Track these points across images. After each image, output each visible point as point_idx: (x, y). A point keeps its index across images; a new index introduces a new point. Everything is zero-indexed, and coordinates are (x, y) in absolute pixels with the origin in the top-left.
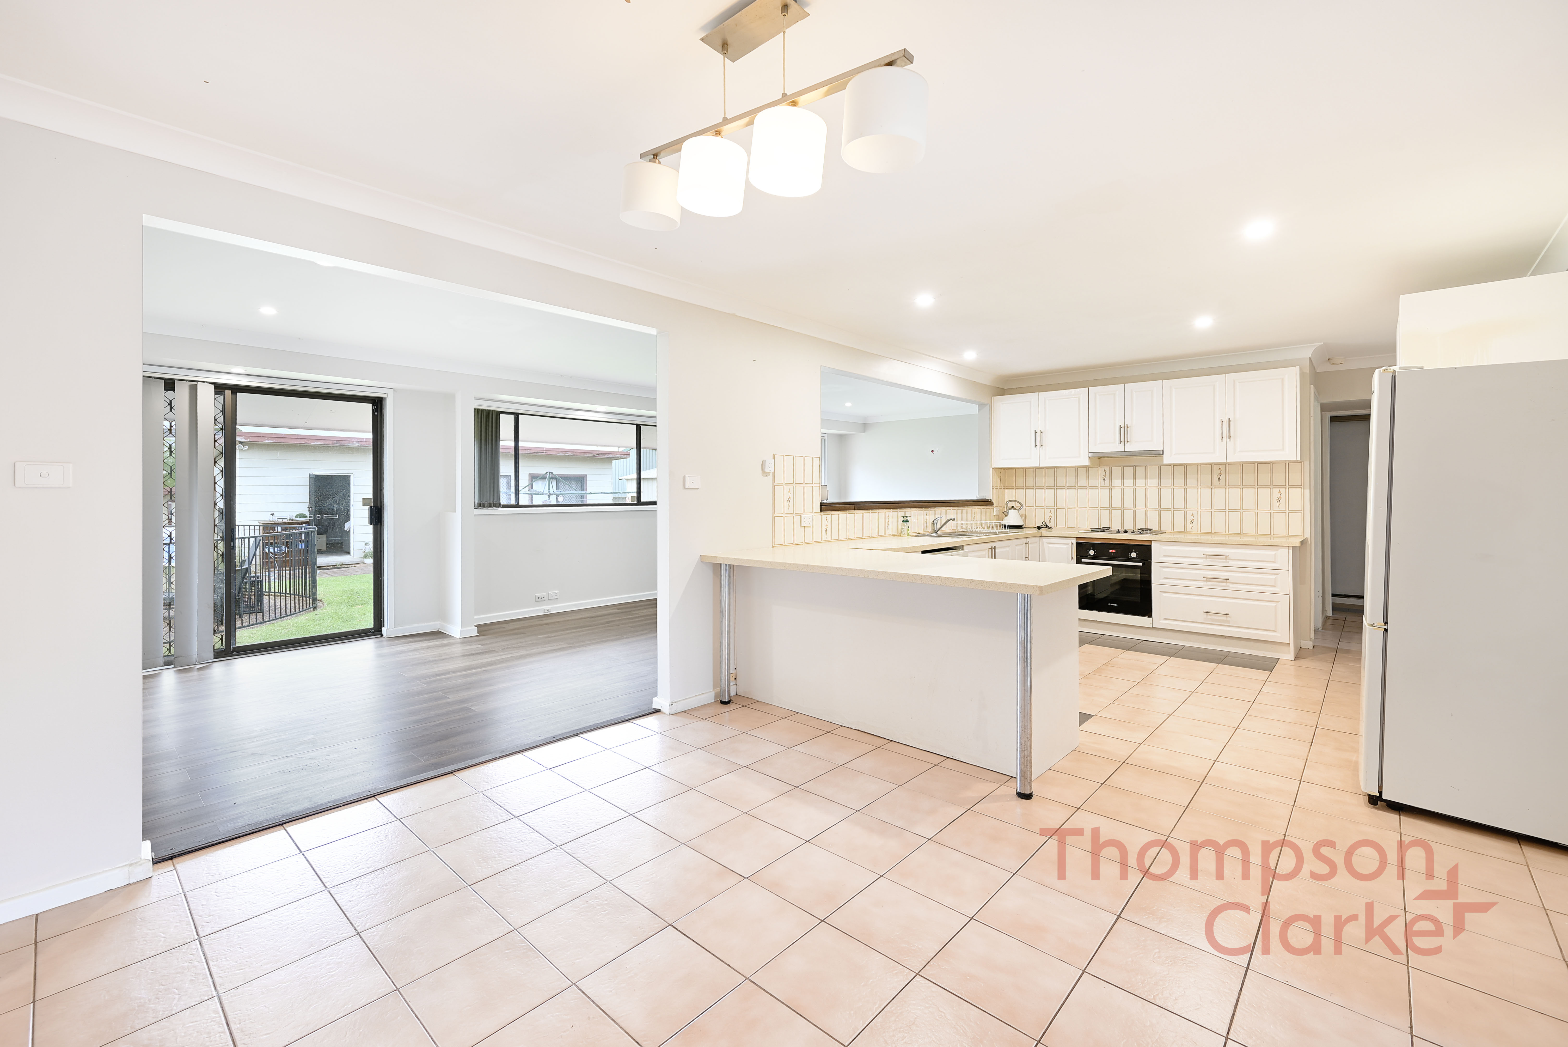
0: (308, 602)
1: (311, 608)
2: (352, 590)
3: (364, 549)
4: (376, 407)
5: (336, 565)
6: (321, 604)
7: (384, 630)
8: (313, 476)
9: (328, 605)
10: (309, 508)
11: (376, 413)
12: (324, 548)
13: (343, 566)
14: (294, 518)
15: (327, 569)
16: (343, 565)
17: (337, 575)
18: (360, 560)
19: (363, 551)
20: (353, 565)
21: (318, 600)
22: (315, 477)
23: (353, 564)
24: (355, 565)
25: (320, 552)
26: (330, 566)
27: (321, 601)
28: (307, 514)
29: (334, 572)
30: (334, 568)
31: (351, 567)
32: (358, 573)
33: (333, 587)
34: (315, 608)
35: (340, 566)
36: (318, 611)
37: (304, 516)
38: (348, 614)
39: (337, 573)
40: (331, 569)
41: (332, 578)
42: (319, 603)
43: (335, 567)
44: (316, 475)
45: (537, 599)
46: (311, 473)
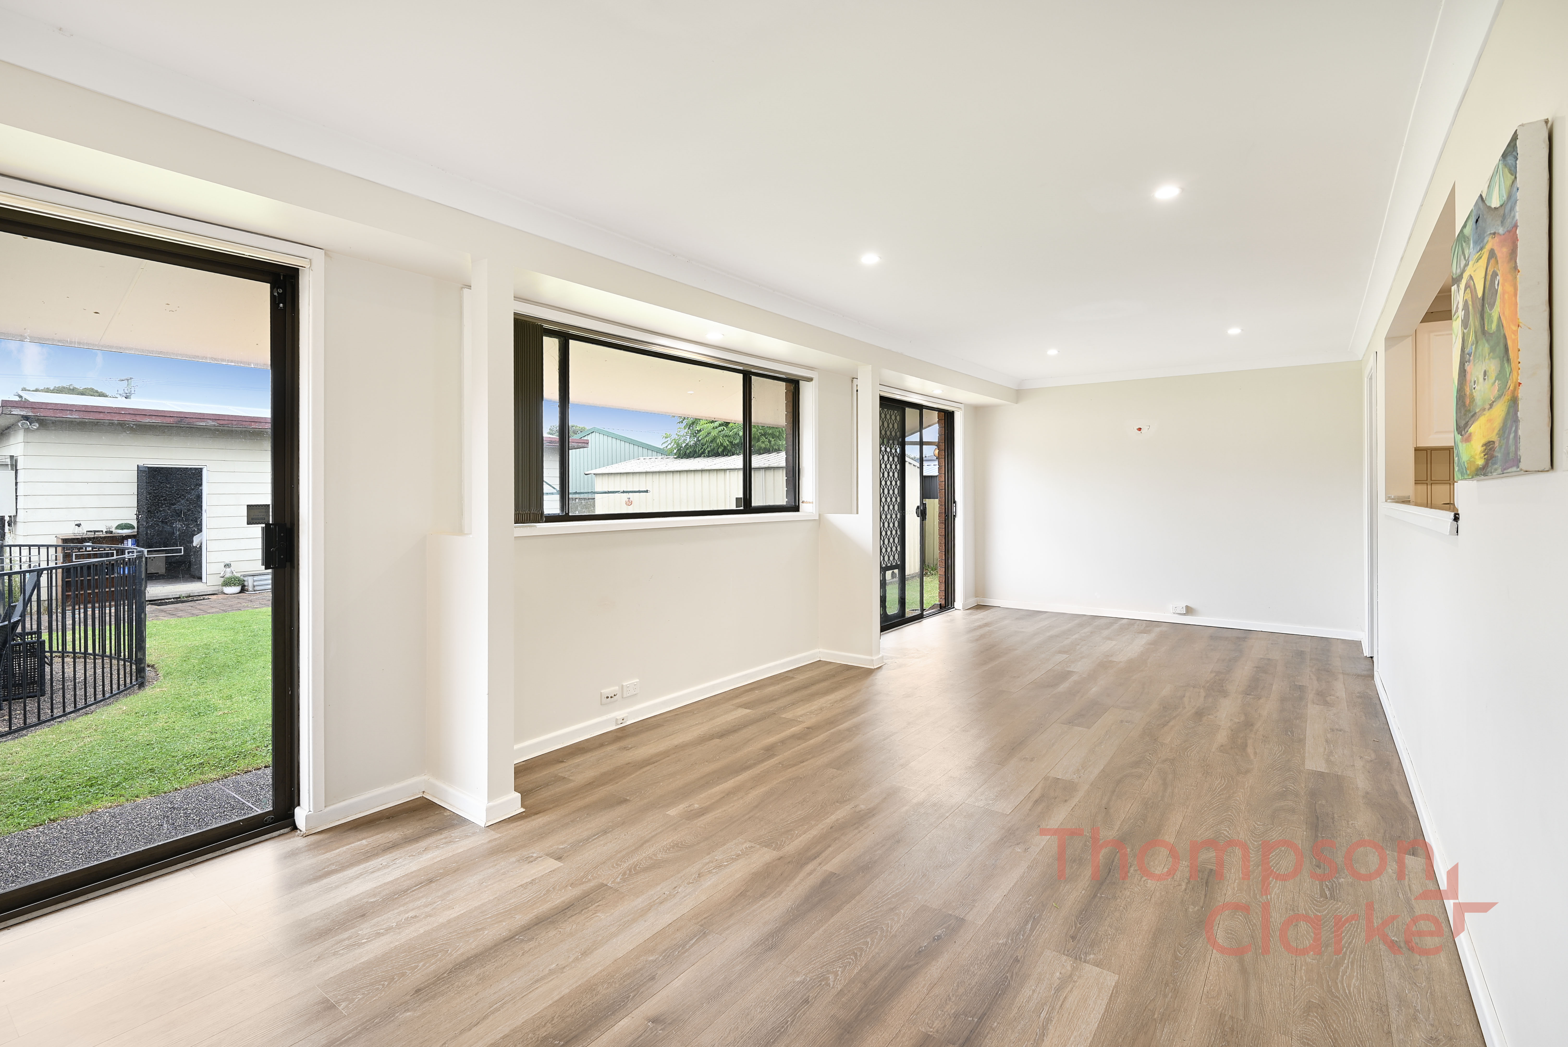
0: (128, 669)
1: (135, 685)
2: (207, 646)
3: (222, 573)
4: (281, 291)
5: (180, 598)
6: (152, 674)
7: (301, 815)
8: (144, 469)
9: (165, 677)
10: (137, 516)
11: (281, 305)
12: (162, 571)
13: (190, 599)
14: (113, 530)
15: (166, 604)
16: (190, 596)
17: (180, 614)
18: (216, 588)
19: (221, 575)
20: (207, 597)
21: (149, 666)
22: (147, 469)
23: (206, 595)
24: (210, 597)
25: (154, 577)
26: (170, 599)
27: (153, 666)
28: (135, 524)
29: (176, 609)
30: (177, 603)
31: (204, 599)
32: (214, 610)
33: (175, 640)
34: (141, 685)
35: (185, 599)
36: (148, 691)
37: (130, 527)
38: (201, 698)
39: (181, 610)
40: (172, 603)
41: (173, 621)
42: (149, 673)
43: (178, 600)
44: (149, 468)
45: (605, 700)
46: (141, 464)
